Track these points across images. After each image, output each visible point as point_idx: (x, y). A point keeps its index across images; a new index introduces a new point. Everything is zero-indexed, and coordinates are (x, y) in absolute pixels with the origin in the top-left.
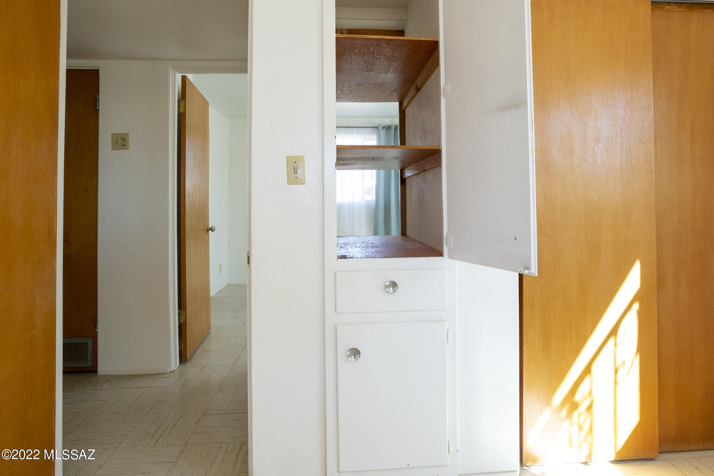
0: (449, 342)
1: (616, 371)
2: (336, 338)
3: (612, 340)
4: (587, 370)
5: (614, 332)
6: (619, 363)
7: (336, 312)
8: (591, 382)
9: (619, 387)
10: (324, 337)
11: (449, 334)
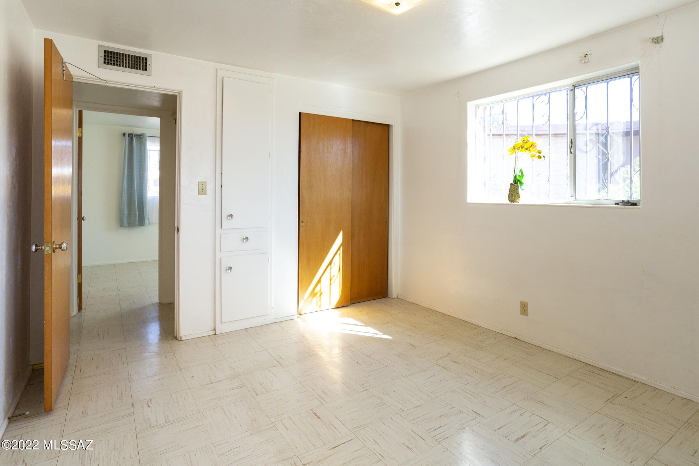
0: (270, 262)
1: (331, 280)
2: (221, 263)
3: (329, 267)
4: (319, 281)
5: (330, 263)
6: (332, 276)
7: (221, 252)
8: (321, 285)
9: (332, 286)
10: (215, 264)
11: (269, 259)
